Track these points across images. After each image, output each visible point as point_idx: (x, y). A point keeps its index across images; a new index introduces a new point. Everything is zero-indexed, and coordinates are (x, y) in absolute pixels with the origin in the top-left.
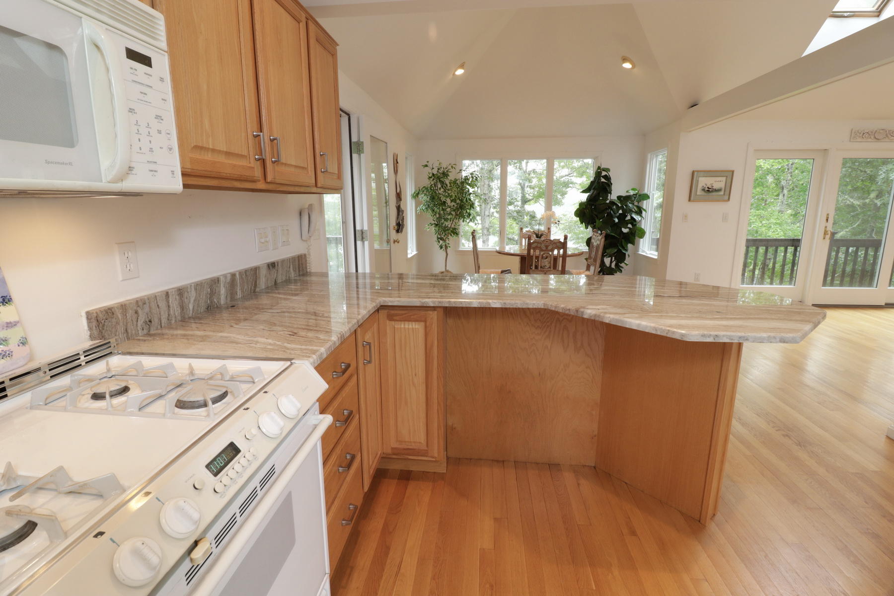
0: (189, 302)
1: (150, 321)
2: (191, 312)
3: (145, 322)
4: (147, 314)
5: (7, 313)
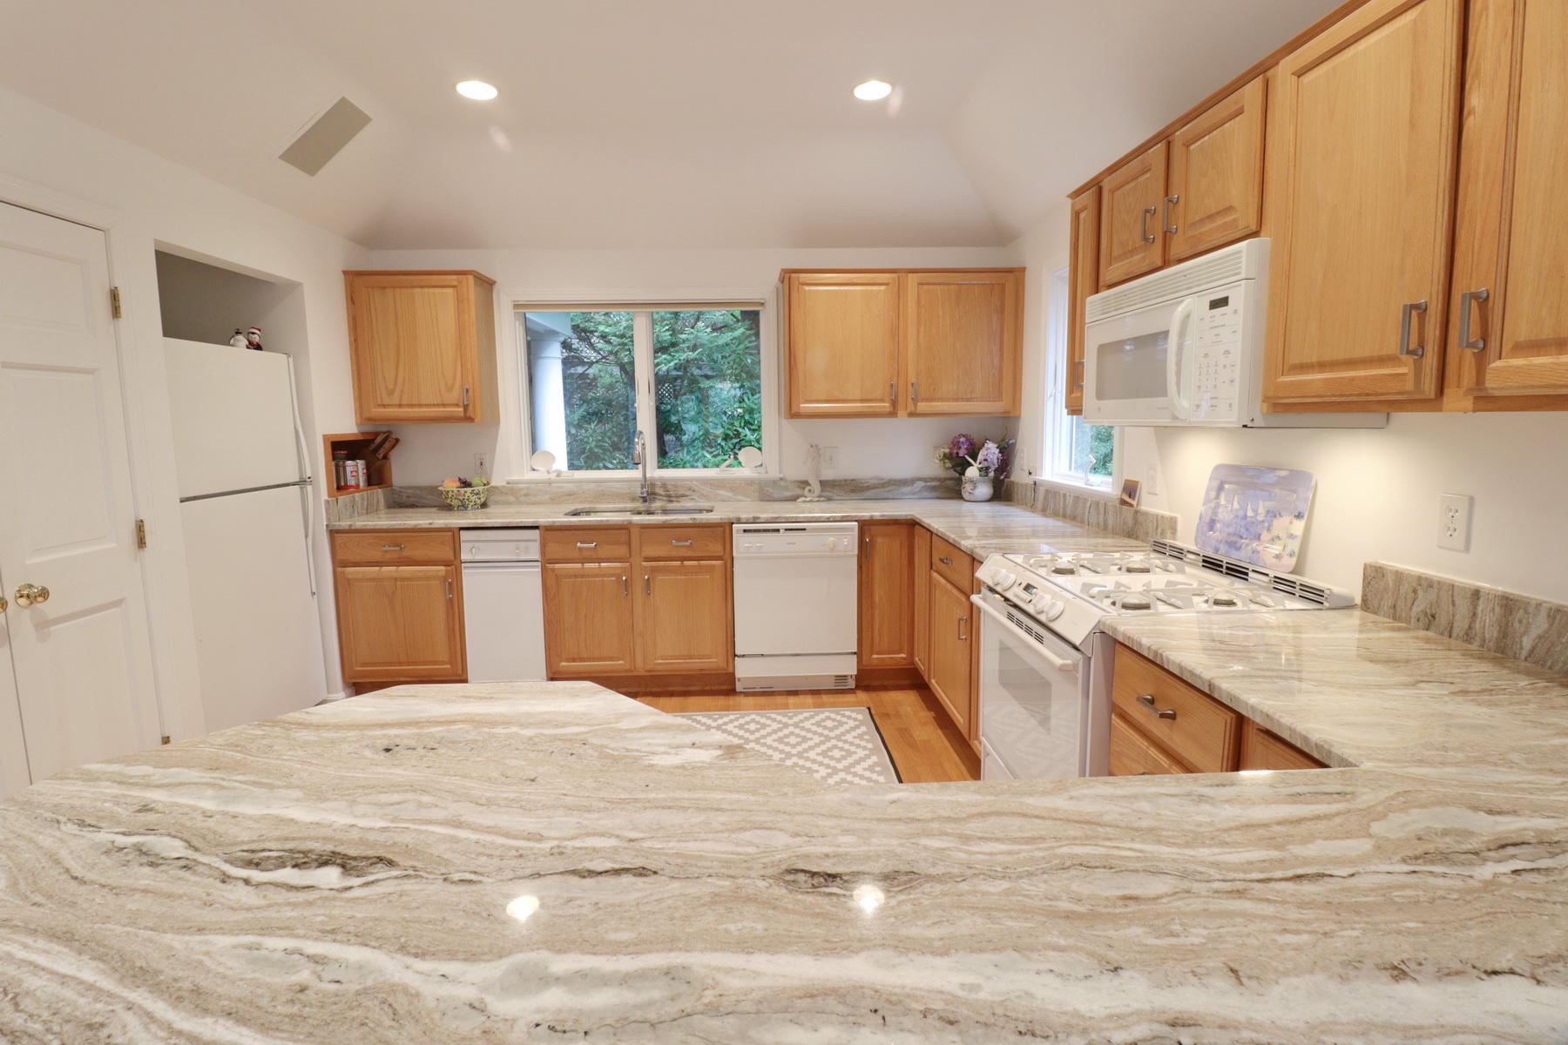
5: (1295, 526)
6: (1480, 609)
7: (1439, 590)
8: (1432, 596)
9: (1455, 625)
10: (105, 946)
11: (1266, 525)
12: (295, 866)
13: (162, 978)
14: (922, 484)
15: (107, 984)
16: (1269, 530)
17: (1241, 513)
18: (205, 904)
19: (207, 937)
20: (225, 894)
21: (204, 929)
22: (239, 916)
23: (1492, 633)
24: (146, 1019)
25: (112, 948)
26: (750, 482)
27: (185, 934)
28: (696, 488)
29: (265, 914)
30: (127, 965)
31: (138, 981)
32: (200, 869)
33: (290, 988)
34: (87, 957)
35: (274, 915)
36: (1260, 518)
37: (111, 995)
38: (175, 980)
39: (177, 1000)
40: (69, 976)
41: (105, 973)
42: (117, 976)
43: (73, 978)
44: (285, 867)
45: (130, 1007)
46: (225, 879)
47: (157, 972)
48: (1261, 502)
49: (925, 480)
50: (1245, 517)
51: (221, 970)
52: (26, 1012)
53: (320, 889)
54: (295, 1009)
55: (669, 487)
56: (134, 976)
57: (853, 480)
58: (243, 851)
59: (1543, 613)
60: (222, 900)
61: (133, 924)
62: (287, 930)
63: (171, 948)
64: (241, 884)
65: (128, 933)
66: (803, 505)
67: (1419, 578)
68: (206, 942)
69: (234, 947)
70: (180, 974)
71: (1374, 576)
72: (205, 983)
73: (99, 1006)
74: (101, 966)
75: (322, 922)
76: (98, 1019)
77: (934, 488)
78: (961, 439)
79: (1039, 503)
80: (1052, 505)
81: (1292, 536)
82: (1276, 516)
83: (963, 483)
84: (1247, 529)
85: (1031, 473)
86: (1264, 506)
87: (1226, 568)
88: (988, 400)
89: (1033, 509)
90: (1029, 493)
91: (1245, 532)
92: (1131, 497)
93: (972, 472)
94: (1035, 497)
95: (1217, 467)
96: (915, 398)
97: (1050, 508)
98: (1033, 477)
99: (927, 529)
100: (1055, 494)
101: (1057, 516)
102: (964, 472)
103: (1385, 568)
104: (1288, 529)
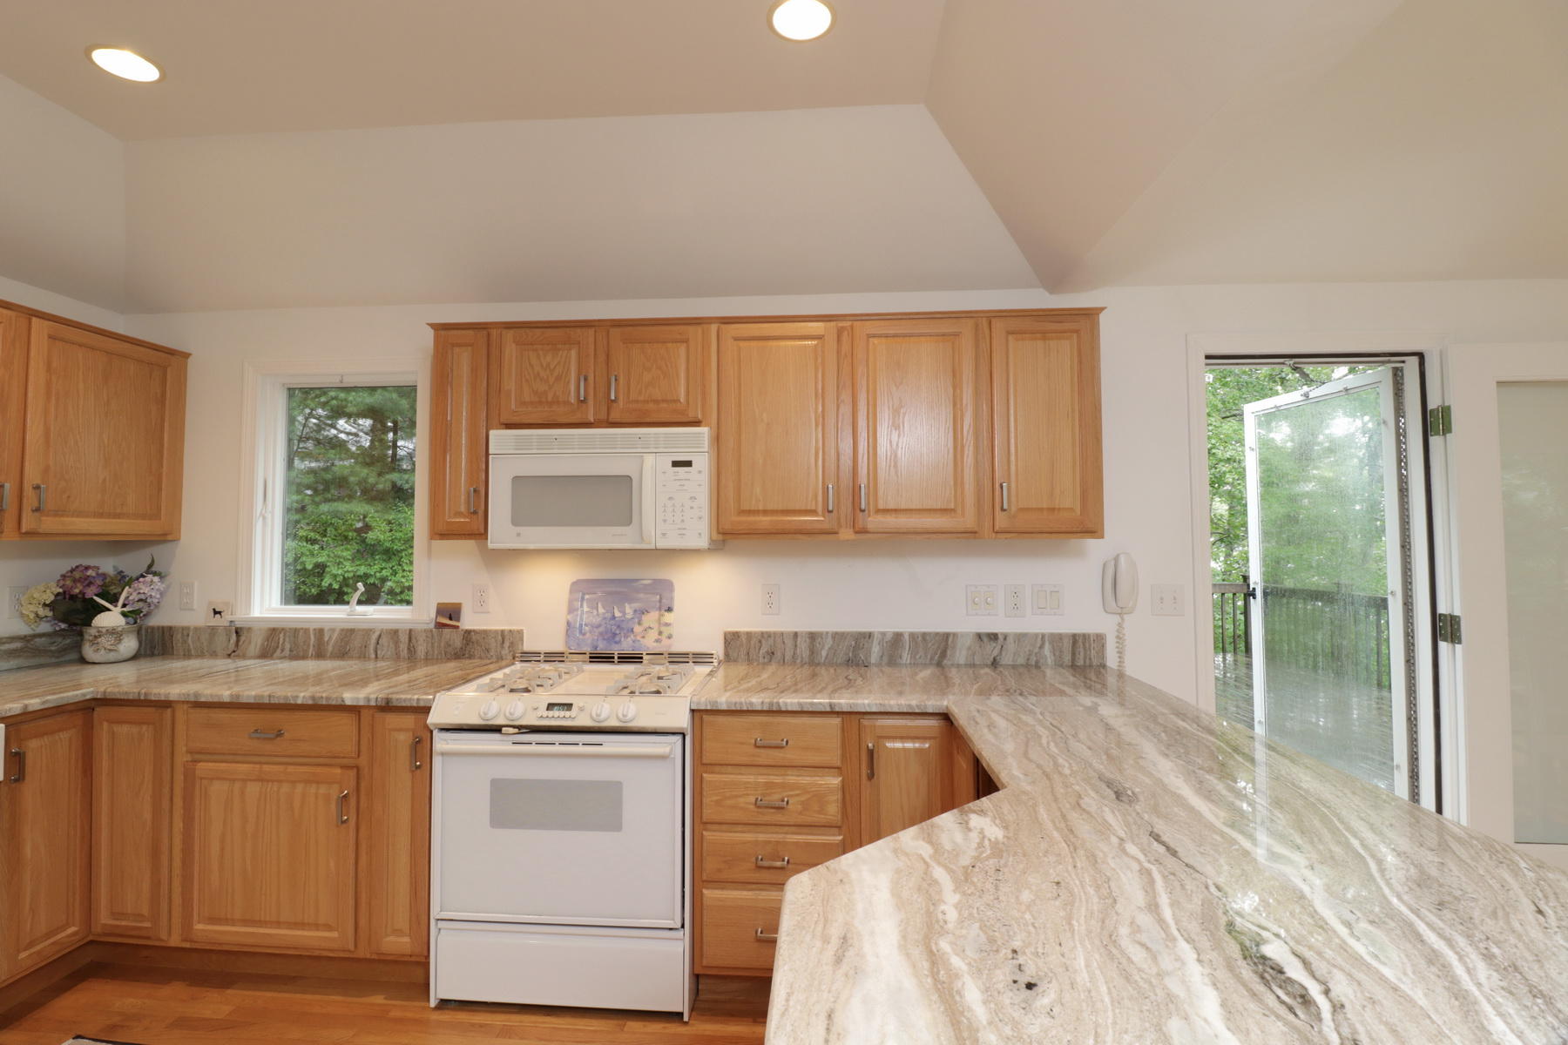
0: (823, 648)
1: (773, 653)
2: (823, 659)
3: (767, 652)
4: (771, 646)
5: (668, 617)
6: (798, 642)
7: (775, 637)
8: (771, 641)
9: (786, 654)
10: (1475, 1034)
11: (636, 620)
12: (1281, 972)
13: (1447, 984)
15: (1488, 1009)
16: (639, 624)
17: (609, 615)
18: (1374, 1002)
19: (1396, 981)
20: (1352, 997)
21: (1393, 988)
22: (1361, 976)
23: (806, 654)
24: (1472, 971)
25: (1470, 1028)
27: (1408, 996)
29: (1343, 964)
30: (1465, 1009)
31: (1464, 993)
32: (1346, 1031)
33: (1379, 927)
34: (1495, 1037)
35: (1339, 959)
36: (629, 617)
37: (1489, 1001)
38: (1439, 976)
39: (1446, 968)
40: (1515, 1034)
41: (1486, 1016)
42: (1477, 1007)
43: (1513, 1031)
44: (1289, 979)
45: (1479, 985)
46: (1338, 1008)
47: (1448, 989)
48: (626, 604)
50: (614, 617)
51: (1405, 960)
52: (1557, 1033)
53: (1291, 948)
54: (1387, 920)
56: (1464, 998)
58: (1296, 1015)
59: (830, 636)
60: (1359, 995)
61: (1441, 1033)
62: (1343, 947)
63: (1426, 995)
64: (1333, 994)
65: (1450, 1029)
67: (762, 633)
68: (1400, 980)
69: (1385, 964)
70: (1432, 977)
71: (731, 639)
72: (1423, 963)
73: (1500, 1000)
74: (1486, 1023)
75: (1320, 934)
76: (1503, 993)
78: (90, 572)
79: (252, 647)
80: (288, 646)
81: (667, 625)
82: (643, 613)
83: (86, 637)
84: (619, 627)
85: (220, 613)
86: (631, 608)
87: (619, 658)
88: (144, 517)
89: (238, 656)
90: (220, 640)
91: (615, 629)
92: (451, 619)
93: (111, 619)
94: (238, 641)
95: (574, 584)
96: (37, 510)
97: (282, 651)
98: (227, 617)
99: (166, 704)
100: (296, 631)
101: (304, 658)
102: (88, 623)
103: (740, 632)
104: (659, 620)
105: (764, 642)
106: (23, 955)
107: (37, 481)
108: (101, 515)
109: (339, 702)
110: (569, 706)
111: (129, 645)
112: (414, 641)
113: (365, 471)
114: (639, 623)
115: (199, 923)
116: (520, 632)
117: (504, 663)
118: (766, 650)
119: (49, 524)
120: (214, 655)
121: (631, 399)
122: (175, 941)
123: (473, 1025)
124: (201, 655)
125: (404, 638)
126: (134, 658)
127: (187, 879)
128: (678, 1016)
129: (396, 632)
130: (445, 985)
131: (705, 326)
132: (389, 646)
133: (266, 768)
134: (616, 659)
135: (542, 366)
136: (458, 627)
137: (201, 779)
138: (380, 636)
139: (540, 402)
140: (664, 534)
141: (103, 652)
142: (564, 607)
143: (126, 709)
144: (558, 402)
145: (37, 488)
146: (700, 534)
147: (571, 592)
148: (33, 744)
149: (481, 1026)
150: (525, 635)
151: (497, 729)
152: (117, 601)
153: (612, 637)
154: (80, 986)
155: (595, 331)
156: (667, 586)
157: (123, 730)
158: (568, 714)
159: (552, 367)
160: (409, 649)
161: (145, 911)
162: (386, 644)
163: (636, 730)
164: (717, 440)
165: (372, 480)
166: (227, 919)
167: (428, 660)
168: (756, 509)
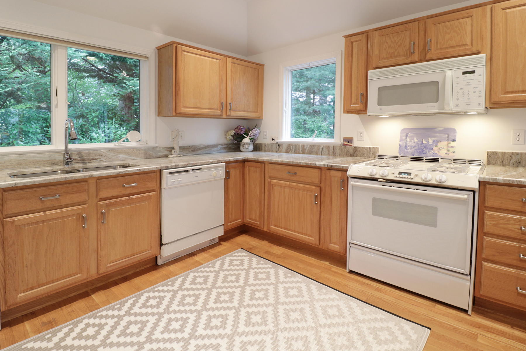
1: (520, 163)
4: (518, 159)
5: (452, 144)
8: (518, 157)
14: (220, 146)
17: (420, 143)
26: (139, 149)
28: (104, 154)
36: (430, 143)
48: (429, 139)
49: (222, 145)
50: (422, 143)
55: (84, 154)
57: (193, 146)
66: (172, 159)
67: (513, 153)
71: (492, 155)
77: (225, 148)
78: (241, 127)
79: (283, 150)
80: (293, 150)
81: (452, 147)
82: (438, 142)
83: (241, 145)
84: (425, 147)
85: (274, 140)
86: (431, 140)
87: (426, 159)
88: (254, 112)
89: (279, 152)
90: (274, 147)
91: (424, 148)
92: (349, 143)
93: (247, 140)
94: (279, 148)
95: (404, 129)
96: (230, 109)
97: (292, 151)
98: (276, 141)
99: (262, 162)
100: (296, 145)
101: (298, 153)
102: (241, 141)
103: (497, 152)
104: (448, 145)
105: (513, 157)
106: (229, 224)
107: (230, 102)
108: (244, 111)
109: (315, 165)
110: (410, 174)
111: (251, 147)
112: (335, 150)
113: (305, 106)
114: (436, 146)
115: (272, 225)
116: (377, 148)
117: (371, 159)
118: (515, 161)
119: (233, 113)
120: (272, 151)
121: (438, 48)
122: (265, 229)
123: (364, 283)
124: (269, 151)
125: (331, 149)
126: (252, 151)
127: (269, 213)
128: (466, 311)
129: (329, 147)
130: (352, 265)
131: (483, 7)
132: (326, 151)
133: (291, 183)
134: (424, 160)
135: (392, 42)
136: (352, 146)
137: (272, 185)
138: (323, 148)
139: (391, 57)
140: (457, 105)
141: (245, 149)
142: (399, 139)
143: (253, 163)
144: (400, 56)
145: (230, 103)
146: (479, 104)
147: (401, 133)
148: (232, 170)
149: (368, 284)
150: (379, 149)
151: (376, 180)
152: (248, 135)
153: (422, 152)
154: (242, 235)
155: (419, 23)
156: (454, 130)
157: (252, 169)
158: (409, 177)
159: (397, 41)
160: (333, 152)
161: (258, 219)
162: (325, 150)
163: (446, 186)
164: (490, 59)
165: (307, 109)
166: (280, 226)
167: (340, 156)
168: (517, 90)
